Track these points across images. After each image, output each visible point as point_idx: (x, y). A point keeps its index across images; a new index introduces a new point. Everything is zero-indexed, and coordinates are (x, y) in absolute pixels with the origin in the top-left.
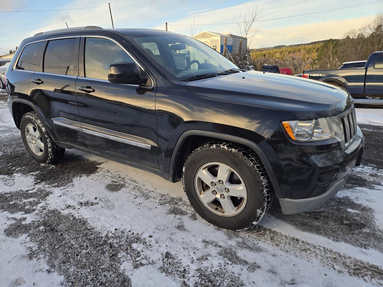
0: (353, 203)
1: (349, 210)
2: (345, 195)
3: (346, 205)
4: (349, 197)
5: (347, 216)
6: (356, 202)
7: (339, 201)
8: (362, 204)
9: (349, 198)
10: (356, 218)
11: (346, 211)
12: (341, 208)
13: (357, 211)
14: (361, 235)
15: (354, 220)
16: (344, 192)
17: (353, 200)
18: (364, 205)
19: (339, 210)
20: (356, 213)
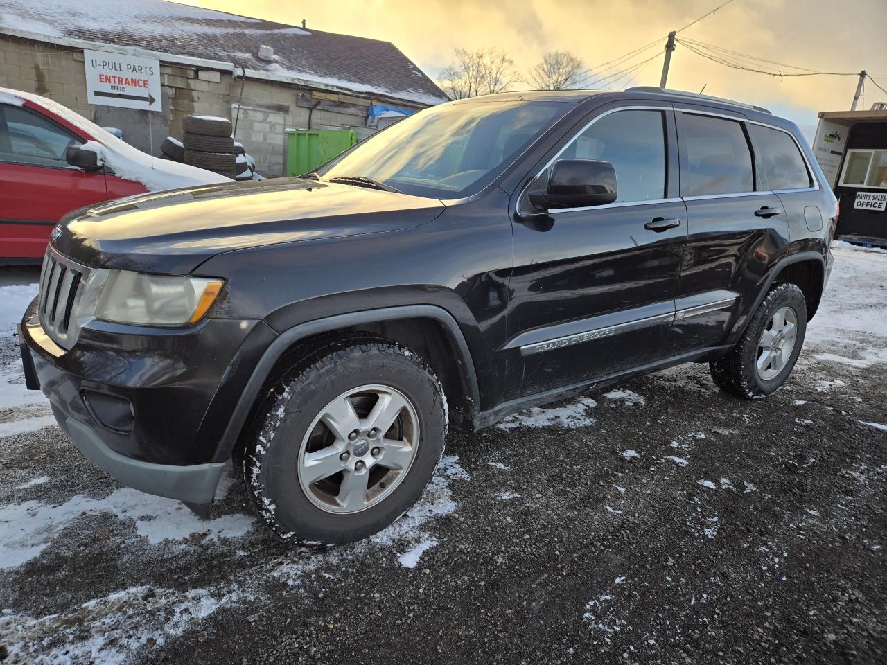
0: (39, 498)
1: (43, 480)
2: (67, 506)
3: (55, 486)
4: (53, 507)
5: (44, 468)
6: (32, 504)
7: (73, 486)
8: (17, 506)
9: (53, 505)
10: (23, 473)
11: (49, 475)
12: (62, 477)
13: (25, 486)
14: (9, 451)
15: (28, 467)
16: (72, 513)
17: (41, 504)
18: (11, 505)
19: (66, 471)
20: (27, 481)
